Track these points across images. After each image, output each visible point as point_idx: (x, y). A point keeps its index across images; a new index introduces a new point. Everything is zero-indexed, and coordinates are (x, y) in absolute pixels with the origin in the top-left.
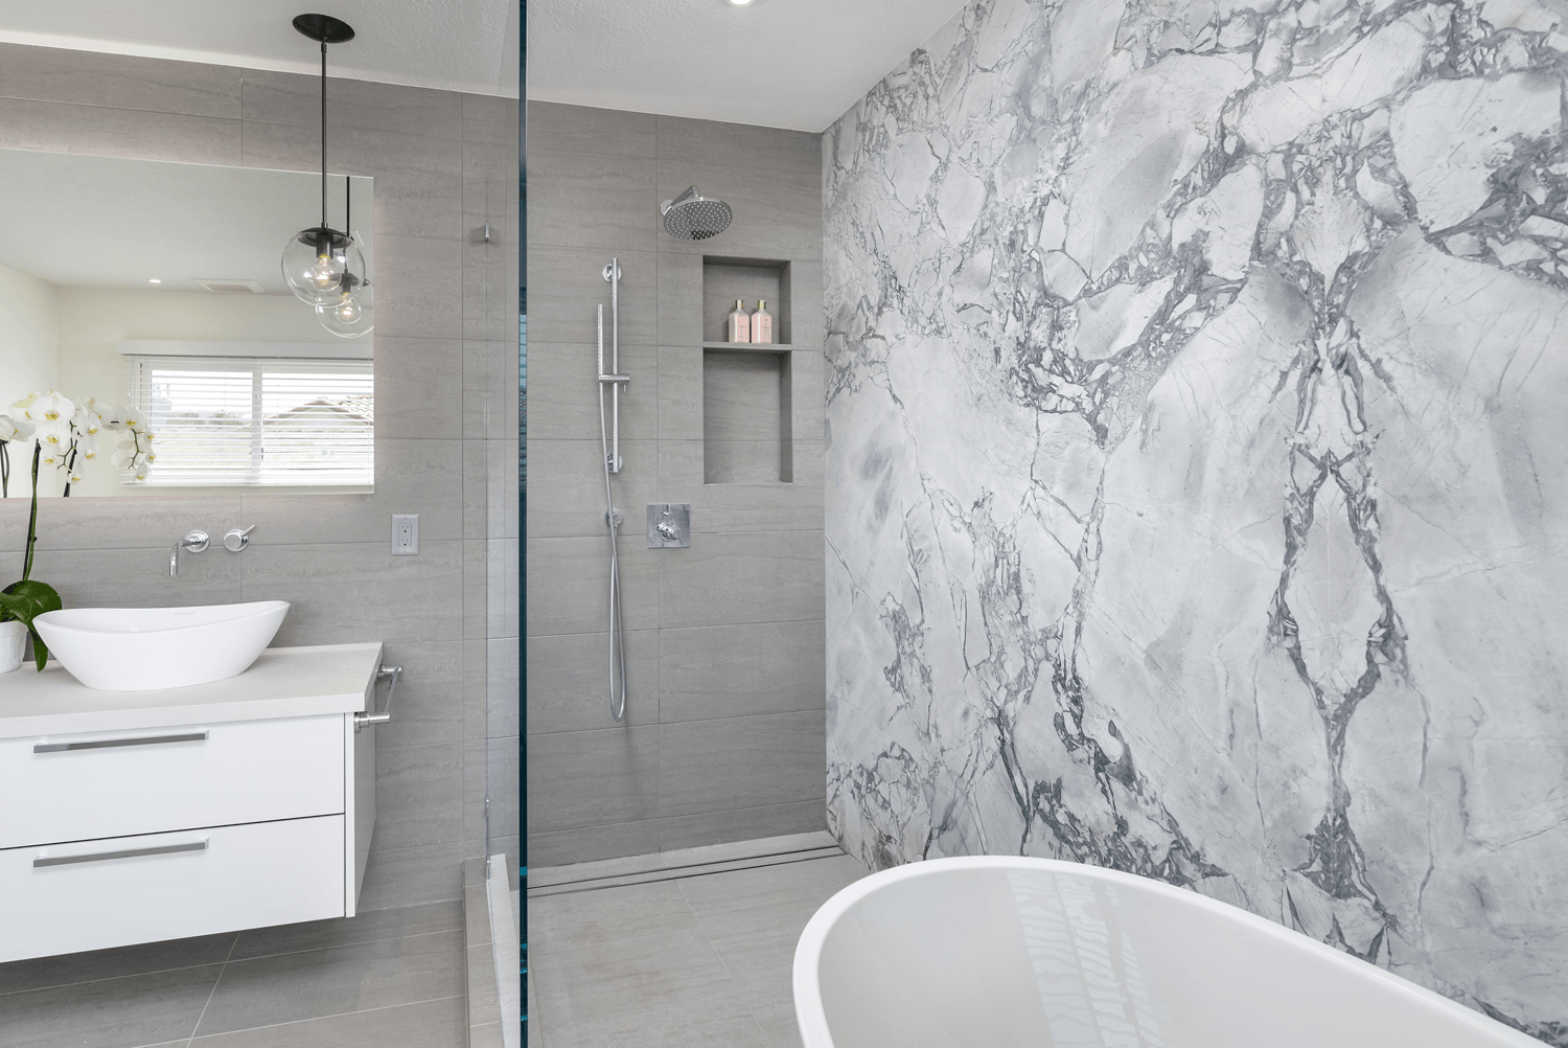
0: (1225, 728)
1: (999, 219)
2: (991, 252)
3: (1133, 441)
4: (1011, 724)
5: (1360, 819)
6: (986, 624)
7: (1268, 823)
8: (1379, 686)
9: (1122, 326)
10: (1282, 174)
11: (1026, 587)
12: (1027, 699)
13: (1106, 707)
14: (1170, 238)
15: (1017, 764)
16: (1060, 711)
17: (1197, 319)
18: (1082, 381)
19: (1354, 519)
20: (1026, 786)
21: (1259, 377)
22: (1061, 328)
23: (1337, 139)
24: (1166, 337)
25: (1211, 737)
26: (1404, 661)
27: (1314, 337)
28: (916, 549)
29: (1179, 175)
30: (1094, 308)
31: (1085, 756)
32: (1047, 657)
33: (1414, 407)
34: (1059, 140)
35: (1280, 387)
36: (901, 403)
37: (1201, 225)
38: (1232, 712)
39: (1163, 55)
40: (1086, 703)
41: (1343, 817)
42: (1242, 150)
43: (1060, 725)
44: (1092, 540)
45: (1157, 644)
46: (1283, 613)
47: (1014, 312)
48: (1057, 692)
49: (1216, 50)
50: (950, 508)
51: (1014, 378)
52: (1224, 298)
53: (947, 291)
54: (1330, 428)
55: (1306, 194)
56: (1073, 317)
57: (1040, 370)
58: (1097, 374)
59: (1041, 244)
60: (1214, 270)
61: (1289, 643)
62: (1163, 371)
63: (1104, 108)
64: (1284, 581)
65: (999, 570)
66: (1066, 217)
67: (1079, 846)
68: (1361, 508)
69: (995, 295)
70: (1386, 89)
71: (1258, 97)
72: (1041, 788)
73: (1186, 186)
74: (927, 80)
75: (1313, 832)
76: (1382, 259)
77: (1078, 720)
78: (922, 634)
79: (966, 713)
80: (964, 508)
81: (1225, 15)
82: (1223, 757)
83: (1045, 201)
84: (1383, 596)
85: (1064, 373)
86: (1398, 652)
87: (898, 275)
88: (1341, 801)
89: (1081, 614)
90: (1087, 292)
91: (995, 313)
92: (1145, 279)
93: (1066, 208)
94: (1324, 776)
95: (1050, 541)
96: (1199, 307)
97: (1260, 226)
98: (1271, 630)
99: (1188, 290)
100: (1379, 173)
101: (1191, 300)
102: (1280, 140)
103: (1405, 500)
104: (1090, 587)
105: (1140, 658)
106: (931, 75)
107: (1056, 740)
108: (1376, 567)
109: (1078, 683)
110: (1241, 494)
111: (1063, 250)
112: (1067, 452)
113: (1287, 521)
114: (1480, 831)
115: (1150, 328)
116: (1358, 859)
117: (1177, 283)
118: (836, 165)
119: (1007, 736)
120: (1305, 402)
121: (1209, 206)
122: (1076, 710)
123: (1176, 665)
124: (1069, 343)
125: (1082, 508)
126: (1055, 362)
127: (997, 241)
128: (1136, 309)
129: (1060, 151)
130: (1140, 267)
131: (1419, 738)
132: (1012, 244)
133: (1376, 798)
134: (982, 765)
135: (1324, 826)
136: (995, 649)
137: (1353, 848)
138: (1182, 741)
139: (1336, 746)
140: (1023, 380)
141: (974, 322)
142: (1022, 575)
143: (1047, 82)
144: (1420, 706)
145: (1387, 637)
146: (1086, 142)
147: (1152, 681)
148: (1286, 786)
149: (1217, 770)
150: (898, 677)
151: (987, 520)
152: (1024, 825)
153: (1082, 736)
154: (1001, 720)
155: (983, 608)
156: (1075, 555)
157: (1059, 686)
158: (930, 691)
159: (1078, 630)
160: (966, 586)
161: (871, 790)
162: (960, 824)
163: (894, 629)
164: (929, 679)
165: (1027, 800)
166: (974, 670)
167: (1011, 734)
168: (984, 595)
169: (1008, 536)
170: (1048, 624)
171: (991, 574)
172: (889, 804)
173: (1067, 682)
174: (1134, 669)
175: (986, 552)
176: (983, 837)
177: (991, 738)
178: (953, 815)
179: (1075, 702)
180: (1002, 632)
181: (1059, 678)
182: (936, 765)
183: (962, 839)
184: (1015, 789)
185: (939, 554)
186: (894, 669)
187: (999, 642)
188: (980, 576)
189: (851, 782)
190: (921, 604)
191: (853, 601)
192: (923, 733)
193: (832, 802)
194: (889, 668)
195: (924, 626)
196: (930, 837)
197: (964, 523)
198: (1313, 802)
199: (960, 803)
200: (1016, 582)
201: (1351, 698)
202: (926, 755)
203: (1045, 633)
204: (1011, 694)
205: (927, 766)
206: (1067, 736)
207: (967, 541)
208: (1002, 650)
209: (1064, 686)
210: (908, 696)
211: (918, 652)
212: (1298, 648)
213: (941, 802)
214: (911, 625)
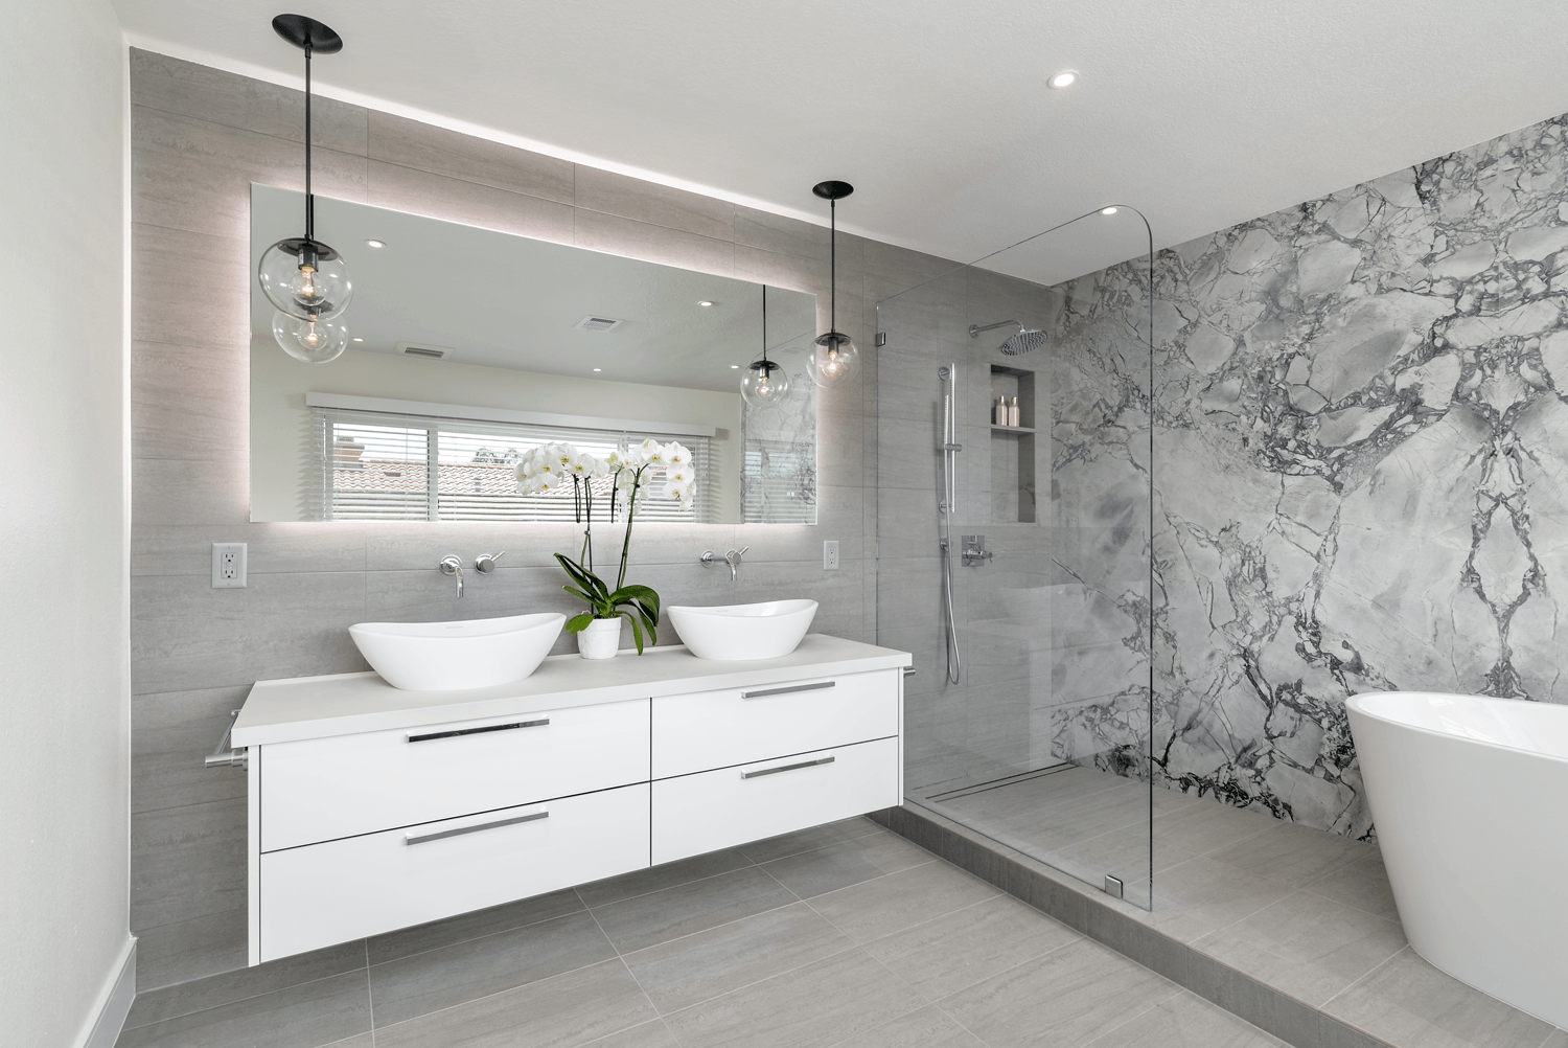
0: (1431, 632)
1: (1248, 362)
2: (1240, 381)
3: (1364, 490)
4: (1256, 655)
5: (1515, 662)
6: (1232, 600)
7: (1460, 673)
8: (1529, 599)
9: (1355, 429)
10: (1473, 361)
11: (1270, 574)
12: (1272, 639)
13: (1340, 634)
14: (1394, 385)
15: (1261, 677)
16: (1301, 641)
17: (1414, 428)
18: (1321, 457)
19: (1516, 524)
20: (1270, 689)
21: (1456, 457)
22: (1304, 428)
23: (1508, 348)
24: (1389, 436)
25: (1420, 638)
26: (1544, 586)
27: (1492, 439)
28: (1159, 560)
29: (1403, 352)
30: (1333, 418)
31: (1323, 663)
32: (1290, 613)
33: (1551, 472)
34: (1305, 323)
35: (1470, 463)
36: (1144, 469)
37: (1417, 379)
38: (1436, 623)
39: (1389, 290)
40: (1324, 634)
41: (1508, 662)
42: (1447, 346)
43: (1300, 649)
44: (1330, 546)
45: (1382, 595)
46: (1470, 571)
47: (1262, 418)
48: (1298, 631)
49: (1429, 293)
50: (1197, 533)
51: (1262, 456)
52: (1432, 419)
53: (1195, 401)
54: (1502, 481)
55: (1489, 372)
56: (1315, 422)
57: (1286, 452)
58: (1336, 454)
59: (1287, 380)
60: (1426, 404)
61: (1475, 585)
62: (1388, 454)
63: (1343, 310)
64: (1471, 556)
65: (1245, 569)
66: (1310, 367)
67: (1317, 713)
68: (1519, 520)
69: (1244, 407)
70: (1539, 329)
71: (1459, 321)
72: (1281, 689)
73: (1406, 360)
74: (1176, 269)
75: (1489, 672)
76: (1534, 405)
77: (1316, 645)
78: (1167, 613)
79: (1212, 655)
80: (1211, 533)
81: (1436, 277)
82: (1430, 647)
83: (1292, 356)
84: (1532, 557)
85: (1307, 453)
86: (1541, 582)
87: (1141, 387)
88: (1507, 652)
89: (1320, 586)
90: (1327, 410)
91: (1243, 418)
92: (1374, 405)
93: (1310, 362)
94: (1496, 645)
95: (1294, 547)
96: (1415, 422)
97: (1458, 384)
98: (1463, 580)
99: (1406, 413)
100: (1534, 367)
101: (1409, 418)
102: (1474, 344)
103: (1546, 514)
104: (1328, 570)
105: (1368, 604)
106: (1180, 267)
107: (1298, 659)
108: (1528, 545)
109: (1316, 623)
110: (1443, 515)
111: (1307, 384)
112: (1309, 497)
113: (1474, 527)
115: (1378, 431)
116: (1516, 679)
117: (1398, 409)
118: (1069, 310)
119: (1252, 663)
120: (1485, 470)
121: (1423, 371)
122: (1314, 639)
123: (1396, 605)
124: (1312, 437)
125: (1322, 527)
126: (1299, 447)
127: (1246, 376)
128: (1367, 423)
129: (1306, 329)
130: (1371, 399)
131: (1553, 619)
132: (1260, 378)
133: (1528, 650)
134: (1227, 683)
135: (1496, 668)
136: (1241, 613)
137: (1513, 675)
138: (1400, 643)
139: (1504, 630)
140: (1269, 457)
141: (1223, 421)
142: (1267, 568)
143: (1294, 289)
144: (1553, 604)
145: (1534, 576)
146: (1328, 327)
147: (1377, 615)
148: (1472, 654)
149: (1425, 654)
150: (1138, 643)
151: (1234, 539)
152: (1268, 712)
153: (1320, 652)
154: (1246, 654)
155: (1230, 591)
156: (1315, 553)
157: (1300, 628)
158: (1175, 647)
159: (1317, 595)
160: (1213, 579)
161: (1106, 719)
162: (1205, 723)
163: (1135, 613)
164: (1173, 639)
165: (1272, 697)
166: (1220, 629)
167: (1256, 661)
168: (1231, 583)
169: (1254, 547)
170: (1290, 595)
171: (1238, 570)
172: (1128, 725)
173: (1308, 625)
174: (1363, 611)
175: (1233, 557)
176: (1228, 726)
177: (1238, 666)
178: (1198, 719)
179: (1314, 634)
180: (1248, 603)
181: (1300, 623)
182: (1180, 691)
183: (1208, 732)
184: (1260, 692)
185: (1185, 562)
186: (1134, 638)
187: (1245, 609)
188: (1226, 572)
189: (1082, 719)
190: (1165, 594)
191: (1085, 599)
192: (1166, 674)
193: (1059, 735)
194: (1129, 637)
195: (1168, 608)
196: (1174, 737)
197: (1211, 541)
198: (1490, 658)
199: (1206, 710)
200: (1261, 573)
201: (1513, 607)
202: (1169, 687)
203: (1289, 600)
204: (1256, 638)
205: (1171, 694)
206: (1307, 654)
207: (1213, 552)
208: (1248, 614)
209: (1304, 627)
210: (1149, 653)
211: (1161, 624)
212: (1480, 586)
213: (1185, 713)
214: (1154, 608)
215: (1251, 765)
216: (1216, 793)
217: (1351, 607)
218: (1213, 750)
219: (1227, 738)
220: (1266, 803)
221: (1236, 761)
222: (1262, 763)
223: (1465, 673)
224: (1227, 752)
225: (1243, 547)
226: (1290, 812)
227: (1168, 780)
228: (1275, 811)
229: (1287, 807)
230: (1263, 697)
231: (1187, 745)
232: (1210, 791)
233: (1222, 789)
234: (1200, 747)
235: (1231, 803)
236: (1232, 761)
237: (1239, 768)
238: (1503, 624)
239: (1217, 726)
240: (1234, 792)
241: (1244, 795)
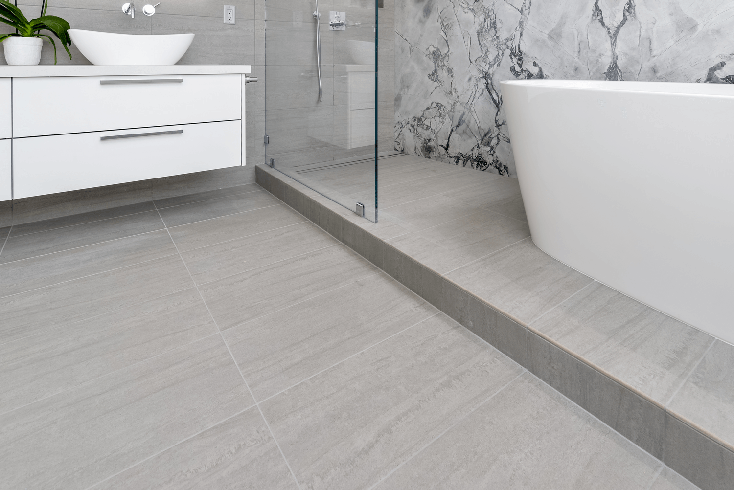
0: (577, 50)
4: (491, 76)
5: (620, 63)
6: (480, 44)
7: (591, 74)
8: (627, 22)
11: (498, 25)
12: (499, 65)
13: (532, 57)
15: (494, 89)
16: (512, 64)
20: (498, 96)
25: (572, 54)
26: (634, 13)
28: (445, 24)
31: (523, 77)
32: (508, 48)
38: (579, 44)
40: (524, 59)
41: (616, 63)
43: (513, 69)
44: (527, 3)
45: (553, 31)
46: (597, 8)
48: (512, 58)
50: (463, 5)
61: (599, 17)
65: (486, 23)
75: (606, 71)
77: (520, 65)
78: (448, 56)
79: (470, 79)
80: (470, 4)
82: (576, 59)
86: (633, 11)
88: (615, 58)
89: (522, 29)
94: (610, 53)
95: (510, 7)
98: (593, 15)
104: (526, 19)
105: (546, 37)
107: (512, 76)
109: (520, 53)
114: (654, 53)
116: (620, 74)
119: (489, 81)
122: (520, 62)
123: (559, 35)
131: (638, 33)
133: (625, 54)
134: (477, 95)
135: (610, 68)
136: (484, 52)
137: (618, 71)
138: (562, 59)
139: (614, 44)
142: (496, 22)
144: (639, 24)
145: (629, 8)
147: (550, 43)
148: (598, 61)
149: (574, 64)
150: (435, 76)
151: (481, 6)
152: (497, 110)
153: (522, 70)
154: (486, 76)
155: (479, 38)
156: (520, 9)
157: (513, 56)
158: (452, 76)
159: (521, 35)
160: (470, 32)
161: (420, 125)
162: (466, 121)
163: (434, 58)
164: (452, 72)
165: (499, 101)
166: (474, 62)
167: (491, 80)
168: (479, 33)
169: (490, 9)
170: (508, 36)
171: (483, 25)
172: (430, 127)
173: (516, 54)
174: (544, 41)
175: (480, 17)
176: (478, 121)
177: (482, 84)
178: (463, 119)
179: (520, 59)
180: (487, 45)
181: (513, 53)
182: (454, 103)
183: (468, 126)
184: (493, 99)
185: (457, 24)
186: (433, 74)
187: (486, 48)
188: (477, 27)
189: (409, 126)
190: (448, 44)
191: (410, 53)
192: (448, 93)
193: (398, 137)
194: (431, 74)
195: (449, 53)
196: (452, 132)
197: (470, 9)
198: (607, 61)
199: (467, 113)
200: (494, 25)
201: (618, 28)
202: (450, 101)
203: (507, 40)
204: (491, 65)
205: (450, 105)
206: (516, 72)
207: (470, 15)
208: (487, 51)
209: (515, 56)
210: (440, 82)
211: (446, 63)
212: (602, 18)
213: (457, 116)
214: (442, 54)
215: (488, 144)
216: (472, 163)
217: (537, 40)
218: (470, 137)
219: (477, 129)
220: (495, 166)
221: (481, 143)
222: (494, 142)
223: (594, 73)
224: (477, 137)
225: (485, 10)
226: (507, 171)
227: (449, 158)
228: (500, 171)
229: (506, 168)
230: (494, 101)
231: (458, 135)
232: (469, 162)
233: (475, 160)
234: (464, 136)
235: (479, 168)
236: (479, 142)
237: (483, 146)
238: (613, 40)
239: (472, 122)
240: (480, 162)
241: (485, 163)
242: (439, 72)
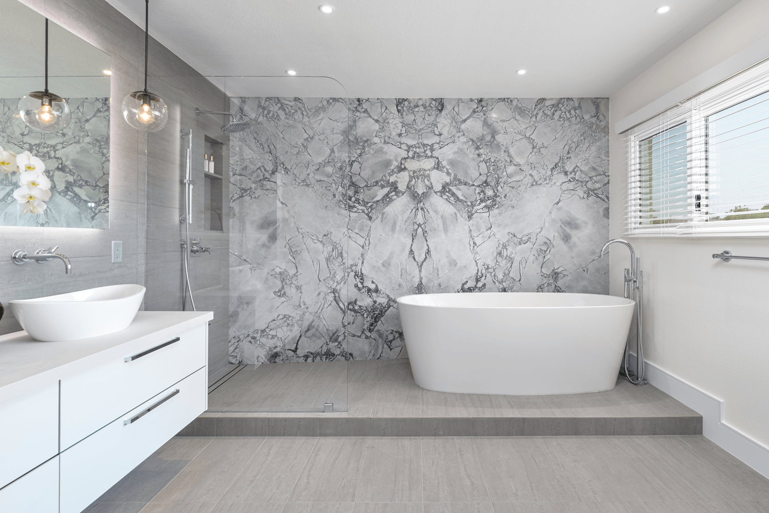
0: (400, 274)
1: (336, 161)
2: (332, 168)
3: (379, 220)
4: (338, 291)
5: (423, 282)
6: (328, 267)
8: (427, 259)
9: (376, 195)
10: (412, 175)
11: (345, 255)
12: (345, 283)
13: (371, 278)
14: (389, 180)
15: (341, 300)
16: (356, 283)
17: (395, 197)
18: (364, 206)
19: (423, 234)
20: (344, 305)
21: (408, 210)
22: (358, 193)
23: (422, 173)
24: (388, 200)
25: (397, 276)
26: (430, 255)
27: (418, 204)
28: (293, 250)
29: (392, 168)
30: (369, 190)
31: (364, 291)
32: (352, 271)
33: (432, 217)
34: (358, 148)
35: (411, 212)
36: (286, 205)
37: (396, 179)
38: (401, 270)
39: (388, 143)
40: (365, 279)
41: (421, 282)
42: (405, 169)
43: (356, 286)
44: (367, 242)
45: (385, 261)
46: (411, 250)
47: (341, 186)
48: (355, 278)
49: (400, 148)
50: (312, 237)
51: (341, 203)
52: (401, 194)
53: (312, 174)
54: (420, 219)
55: (417, 180)
56: (362, 191)
57: (351, 202)
58: (369, 205)
59: (352, 171)
60: (399, 188)
61: (413, 255)
62: (387, 206)
63: (372, 147)
64: (412, 245)
65: (334, 253)
66: (360, 167)
67: (362, 312)
68: (424, 232)
69: (334, 180)
70: (430, 168)
71: (408, 160)
72: (349, 304)
73: (393, 171)
74: (303, 109)
75: (416, 286)
76: (428, 194)
77: (362, 283)
78: (297, 276)
79: (319, 294)
80: (319, 237)
81: (402, 142)
82: (400, 279)
83: (353, 161)
84: (428, 245)
85: (359, 203)
87: (284, 163)
88: (421, 278)
89: (364, 259)
90: (366, 186)
91: (334, 185)
92: (383, 187)
93: (360, 165)
94: (418, 276)
95: (354, 243)
96: (396, 195)
97: (408, 183)
98: (409, 254)
99: (393, 191)
100: (428, 181)
101: (394, 193)
102: (413, 169)
103: (431, 230)
104: (366, 252)
105: (380, 265)
106: (305, 109)
107: (355, 290)
108: (427, 241)
109: (362, 275)
110: (404, 230)
111: (359, 174)
112: (360, 222)
113: (412, 235)
114: (440, 276)
115: (384, 197)
116: (423, 287)
117: (391, 189)
118: (242, 113)
119: (337, 295)
120: (416, 215)
121: (398, 176)
122: (361, 281)
123: (389, 264)
124: (361, 197)
125: (364, 234)
126: (356, 200)
127: (335, 167)
128: (381, 193)
129: (359, 151)
130: (382, 184)
131: (432, 265)
132: (341, 169)
133: (426, 277)
134: (326, 305)
135: (418, 284)
136: (332, 273)
138: (391, 279)
139: (420, 271)
140: (344, 204)
141: (324, 186)
142: (343, 252)
143: (355, 133)
144: (432, 261)
145: (428, 252)
146: (367, 152)
147: (383, 269)
148: (412, 280)
149: (398, 282)
150: (282, 293)
151: (329, 239)
152: (343, 315)
153: (363, 286)
154: (334, 291)
155: (327, 263)
156: (362, 245)
157: (356, 277)
158: (301, 292)
159: (363, 263)
160: (319, 258)
161: (264, 336)
162: (316, 326)
163: (280, 278)
164: (300, 289)
165: (345, 308)
166: (323, 281)
167: (339, 294)
168: (328, 260)
169: (338, 243)
170: (352, 263)
171: (331, 254)
172: (276, 336)
173: (359, 275)
174: (379, 268)
175: (329, 248)
176: (326, 325)
177: (331, 297)
178: (312, 325)
179: (361, 279)
180: (335, 268)
181: (356, 275)
182: (304, 314)
183: (317, 330)
184: (340, 307)
185: (306, 251)
186: (280, 291)
187: (334, 271)
188: (326, 255)
189: (249, 339)
190: (296, 267)
191: (251, 273)
192: (297, 306)
193: (233, 351)
194: (277, 290)
195: (298, 274)
196: (300, 337)
197: (319, 241)
198: (416, 281)
199: (316, 320)
200: (341, 255)
201: (423, 262)
202: (298, 312)
203: (352, 266)
204: (338, 283)
205: (299, 316)
206: (359, 288)
207: (320, 246)
208: (335, 273)
209: (358, 277)
210: (288, 297)
211: (294, 282)
212: (414, 256)
213: (306, 324)
214: (291, 274)
215: (336, 340)
216: (321, 358)
217: (374, 266)
218: (319, 338)
219: (325, 331)
220: (343, 356)
221: (330, 340)
222: (340, 339)
223: (410, 288)
224: (326, 337)
225: (333, 243)
226: (352, 356)
227: (297, 358)
228: (346, 357)
229: (351, 354)
230: (341, 309)
231: (307, 339)
232: (318, 358)
233: (324, 355)
234: (314, 338)
235: (327, 360)
236: (328, 341)
237: (331, 343)
238: (420, 269)
239: (321, 326)
240: (329, 355)
241: (333, 355)
242: (287, 290)
